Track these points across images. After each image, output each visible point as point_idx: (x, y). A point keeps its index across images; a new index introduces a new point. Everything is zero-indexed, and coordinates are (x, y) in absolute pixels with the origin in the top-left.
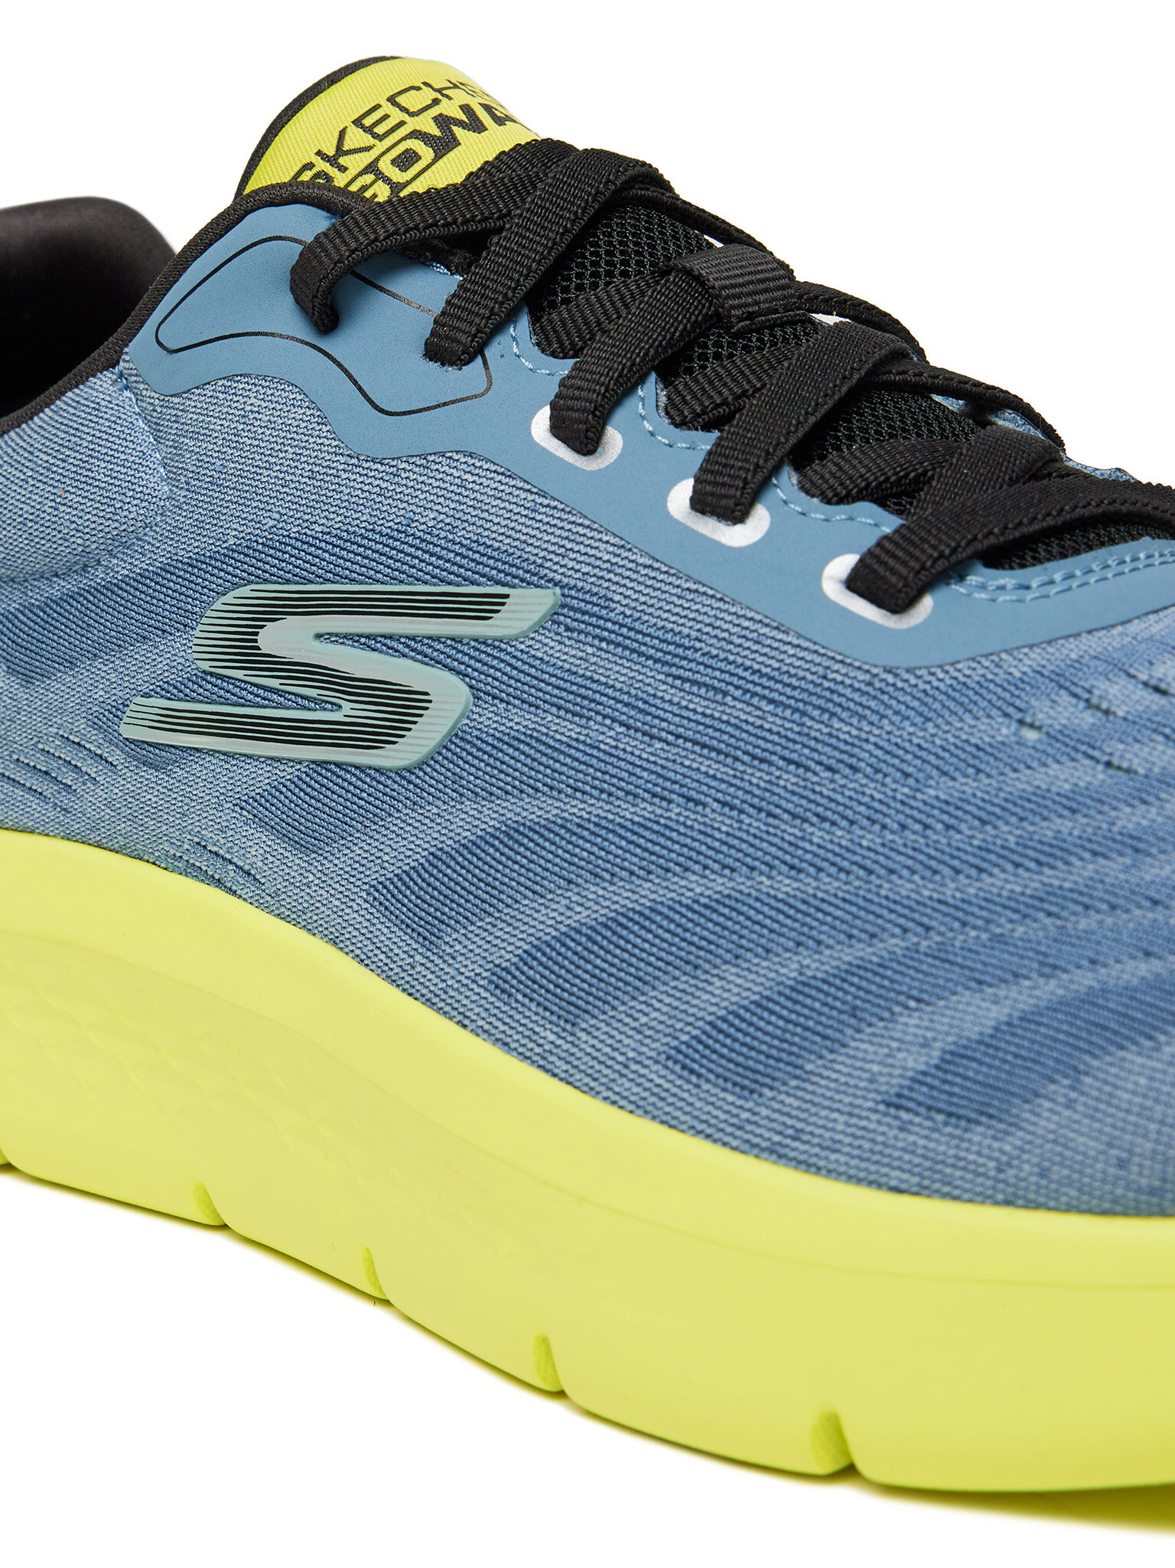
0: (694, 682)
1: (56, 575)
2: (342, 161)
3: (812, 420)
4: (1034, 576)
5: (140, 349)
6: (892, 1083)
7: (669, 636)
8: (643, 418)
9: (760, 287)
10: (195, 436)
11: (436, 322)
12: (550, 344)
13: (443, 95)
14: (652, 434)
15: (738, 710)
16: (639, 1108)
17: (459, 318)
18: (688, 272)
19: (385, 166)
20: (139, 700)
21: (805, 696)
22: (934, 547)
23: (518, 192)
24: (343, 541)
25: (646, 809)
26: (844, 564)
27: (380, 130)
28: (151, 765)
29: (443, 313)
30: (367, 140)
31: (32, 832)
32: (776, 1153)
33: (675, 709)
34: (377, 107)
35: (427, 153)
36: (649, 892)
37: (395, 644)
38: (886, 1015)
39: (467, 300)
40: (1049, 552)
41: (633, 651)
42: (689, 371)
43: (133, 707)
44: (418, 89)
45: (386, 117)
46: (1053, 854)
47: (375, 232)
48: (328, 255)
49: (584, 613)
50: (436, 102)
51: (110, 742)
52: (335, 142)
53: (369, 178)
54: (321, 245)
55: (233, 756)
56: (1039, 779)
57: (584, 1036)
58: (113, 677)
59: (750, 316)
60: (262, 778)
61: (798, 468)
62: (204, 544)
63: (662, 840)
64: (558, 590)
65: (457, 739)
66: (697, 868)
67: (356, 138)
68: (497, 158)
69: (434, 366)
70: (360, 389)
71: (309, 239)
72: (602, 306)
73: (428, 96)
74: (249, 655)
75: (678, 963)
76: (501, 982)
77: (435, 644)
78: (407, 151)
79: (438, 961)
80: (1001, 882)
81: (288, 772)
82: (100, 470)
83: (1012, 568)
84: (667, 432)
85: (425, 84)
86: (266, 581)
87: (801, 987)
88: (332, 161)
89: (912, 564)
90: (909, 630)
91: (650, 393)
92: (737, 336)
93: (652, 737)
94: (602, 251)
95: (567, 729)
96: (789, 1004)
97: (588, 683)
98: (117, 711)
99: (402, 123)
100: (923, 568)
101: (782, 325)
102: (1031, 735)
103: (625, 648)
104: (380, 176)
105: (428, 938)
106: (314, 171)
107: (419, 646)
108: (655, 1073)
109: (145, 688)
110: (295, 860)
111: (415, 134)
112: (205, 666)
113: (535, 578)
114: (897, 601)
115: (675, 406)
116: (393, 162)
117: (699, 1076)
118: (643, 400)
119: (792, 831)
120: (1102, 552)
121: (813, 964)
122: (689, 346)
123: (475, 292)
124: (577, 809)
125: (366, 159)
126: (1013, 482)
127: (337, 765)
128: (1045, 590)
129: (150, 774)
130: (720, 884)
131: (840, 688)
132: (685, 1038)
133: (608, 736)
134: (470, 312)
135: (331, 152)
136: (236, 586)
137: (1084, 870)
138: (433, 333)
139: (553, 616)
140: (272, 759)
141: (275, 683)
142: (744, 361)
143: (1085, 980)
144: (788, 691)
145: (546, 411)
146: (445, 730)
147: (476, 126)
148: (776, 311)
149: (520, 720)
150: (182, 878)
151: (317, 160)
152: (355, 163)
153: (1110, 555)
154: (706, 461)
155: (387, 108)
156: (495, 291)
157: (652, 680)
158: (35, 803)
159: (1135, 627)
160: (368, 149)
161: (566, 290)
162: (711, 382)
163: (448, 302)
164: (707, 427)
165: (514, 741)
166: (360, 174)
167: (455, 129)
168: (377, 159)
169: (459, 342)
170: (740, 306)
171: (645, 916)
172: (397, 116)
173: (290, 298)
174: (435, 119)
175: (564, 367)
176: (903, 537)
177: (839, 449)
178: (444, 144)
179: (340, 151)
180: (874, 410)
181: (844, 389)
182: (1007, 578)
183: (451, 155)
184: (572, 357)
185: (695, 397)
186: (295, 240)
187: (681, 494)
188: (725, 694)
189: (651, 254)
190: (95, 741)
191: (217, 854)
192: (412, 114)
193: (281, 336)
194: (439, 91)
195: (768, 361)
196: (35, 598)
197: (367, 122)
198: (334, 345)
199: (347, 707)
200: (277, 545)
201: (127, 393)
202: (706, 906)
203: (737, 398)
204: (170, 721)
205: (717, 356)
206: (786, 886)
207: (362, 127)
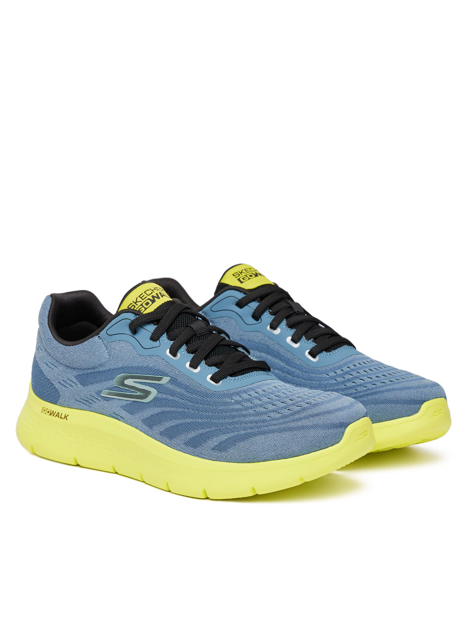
0: (189, 392)
1: (89, 369)
2: (137, 303)
3: (207, 353)
4: (236, 378)
5: (103, 333)
6: (213, 447)
7: (186, 385)
8: (183, 351)
9: (202, 329)
10: (113, 349)
11: (152, 334)
12: (170, 338)
13: (153, 291)
14: (184, 354)
15: (195, 396)
16: (180, 451)
17: (156, 334)
18: (191, 327)
19: (144, 305)
20: (104, 390)
21: (204, 395)
22: (222, 374)
23: (165, 312)
24: (138, 368)
25: (182, 410)
26: (210, 376)
27: (143, 298)
28: (106, 400)
29: (153, 333)
30: (141, 300)
31: (84, 410)
32: (198, 456)
33: (186, 396)
34: (142, 294)
35: (151, 303)
36: (182, 421)
37: (146, 384)
38: (212, 438)
39: (157, 331)
40: (240, 374)
41: (181, 387)
42: (190, 343)
43: (103, 391)
44: (149, 290)
45: (144, 296)
46: (234, 417)
47: (143, 320)
48: (135, 323)
49: (174, 381)
50: (152, 293)
51: (99, 396)
52: (136, 300)
53: (141, 307)
54: (134, 321)
55: (120, 399)
56: (233, 407)
57: (173, 441)
58: (100, 386)
59: (200, 334)
60: (125, 403)
61: (205, 360)
62: (116, 367)
63: (184, 414)
64: (170, 377)
65: (155, 399)
66: (188, 418)
67: (139, 299)
68: (162, 304)
69: (152, 341)
70: (140, 344)
71: (132, 320)
72: (177, 332)
73: (151, 291)
74: (123, 384)
75: (186, 431)
76: (161, 434)
77: (152, 384)
78: (147, 302)
79: (152, 431)
80: (227, 421)
81: (129, 402)
82: (97, 353)
83: (234, 377)
84: (187, 354)
85: (150, 289)
86: (126, 373)
87: (202, 434)
88: (135, 303)
89: (219, 376)
90: (218, 386)
91: (184, 347)
92: (198, 337)
93: (183, 399)
94: (178, 322)
95: (171, 398)
96: (200, 436)
97: (174, 391)
98: (101, 392)
99: (146, 297)
100: (220, 377)
101: (205, 335)
102: (233, 401)
103: (180, 386)
104: (143, 306)
105: (151, 427)
106: (132, 305)
107: (149, 384)
108: (183, 446)
109: (105, 388)
110: (130, 416)
111: (149, 299)
112: (116, 386)
113: (167, 375)
114: (217, 381)
115: (188, 349)
116: (145, 304)
117: (188, 446)
118: (183, 348)
119: (201, 413)
120: (247, 374)
121: (203, 431)
122: (191, 339)
123: (158, 330)
124: (172, 409)
125: (141, 303)
126: (236, 363)
127: (137, 401)
128: (237, 380)
129: (106, 402)
130: (192, 420)
131: (208, 394)
132: (186, 441)
133: (177, 399)
134: (157, 333)
135: (135, 302)
136: (121, 373)
137: (238, 419)
138: (152, 336)
139: (170, 381)
140: (126, 400)
141: (127, 389)
142: (198, 342)
143: (236, 433)
144: (201, 394)
145: (169, 350)
146: (154, 397)
147: (158, 298)
148: (204, 333)
149: (164, 396)
150: (111, 418)
151: (133, 303)
152: (139, 304)
153: (248, 375)
154: (192, 359)
155: (144, 294)
156: (161, 329)
157: (183, 391)
158: (84, 405)
159: (248, 387)
160: (141, 301)
161: (172, 328)
162: (193, 345)
163: (154, 331)
164: (192, 354)
165: (163, 399)
166: (140, 306)
167: (155, 298)
168: (143, 303)
169: (156, 338)
170: (198, 333)
171: (181, 425)
172: (146, 295)
173: (128, 328)
174: (152, 296)
175: (172, 342)
176: (218, 372)
177: (211, 356)
178: (153, 301)
179: (136, 302)
180: (218, 350)
181: (213, 347)
182: (233, 378)
183: (154, 303)
184: (173, 341)
185: (191, 348)
186: (130, 320)
187: (188, 364)
188: (193, 394)
189: (185, 323)
190: (96, 396)
191: (117, 414)
192: (148, 295)
193: (127, 334)
194: (152, 290)
195: (202, 342)
196: (85, 372)
197: (141, 296)
198: (135, 336)
199: (138, 393)
200: (127, 368)
201: (101, 340)
202: (190, 423)
203: (197, 348)
204: (110, 394)
205: (195, 341)
206: (200, 421)
207: (140, 297)
